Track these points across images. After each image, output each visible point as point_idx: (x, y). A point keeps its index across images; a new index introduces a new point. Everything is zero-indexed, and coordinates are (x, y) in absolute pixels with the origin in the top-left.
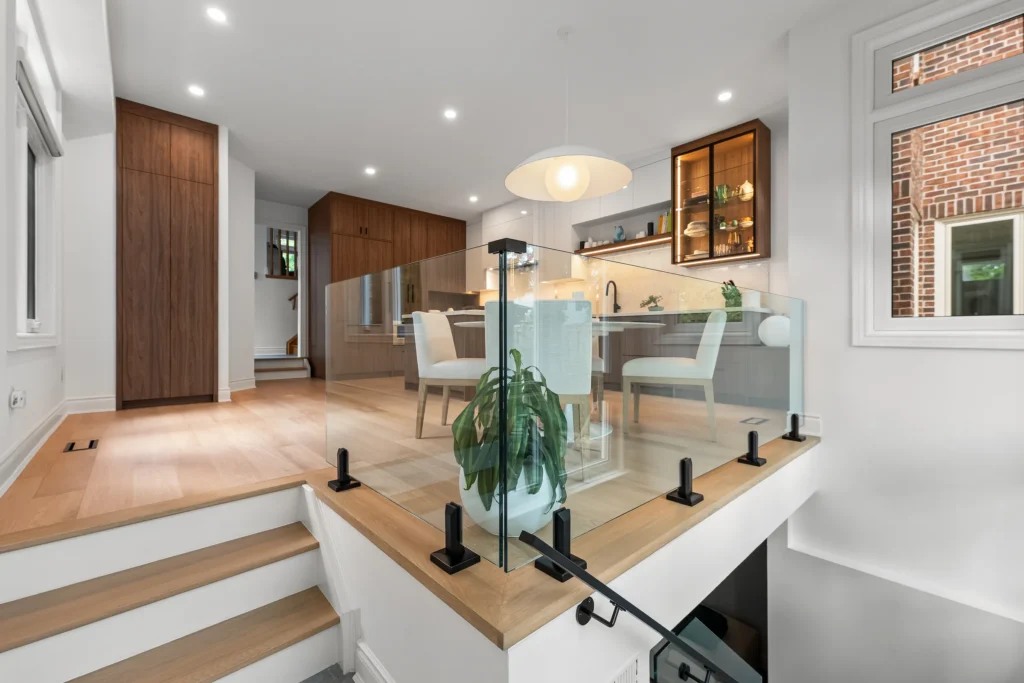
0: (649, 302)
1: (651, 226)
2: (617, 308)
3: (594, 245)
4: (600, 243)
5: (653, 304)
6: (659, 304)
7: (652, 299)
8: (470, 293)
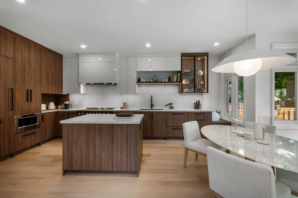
0: (168, 105)
1: (169, 78)
2: (152, 106)
3: (145, 81)
4: (148, 81)
5: (170, 106)
6: (172, 106)
7: (170, 104)
8: (65, 94)
